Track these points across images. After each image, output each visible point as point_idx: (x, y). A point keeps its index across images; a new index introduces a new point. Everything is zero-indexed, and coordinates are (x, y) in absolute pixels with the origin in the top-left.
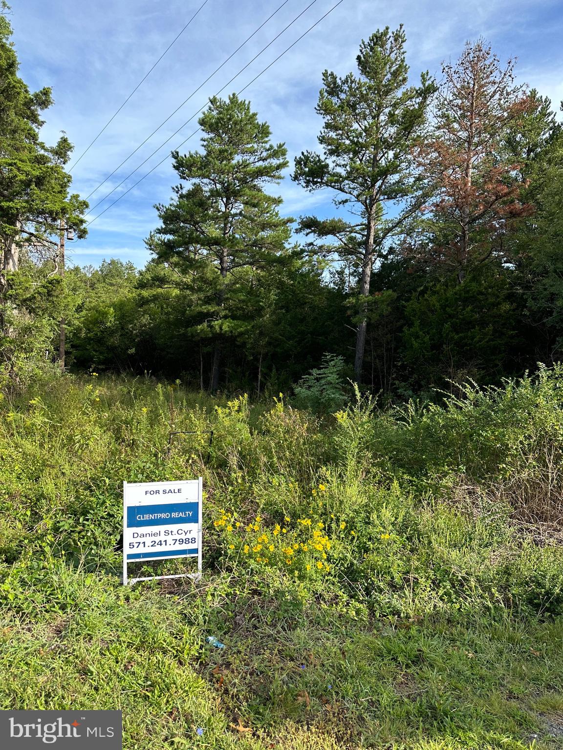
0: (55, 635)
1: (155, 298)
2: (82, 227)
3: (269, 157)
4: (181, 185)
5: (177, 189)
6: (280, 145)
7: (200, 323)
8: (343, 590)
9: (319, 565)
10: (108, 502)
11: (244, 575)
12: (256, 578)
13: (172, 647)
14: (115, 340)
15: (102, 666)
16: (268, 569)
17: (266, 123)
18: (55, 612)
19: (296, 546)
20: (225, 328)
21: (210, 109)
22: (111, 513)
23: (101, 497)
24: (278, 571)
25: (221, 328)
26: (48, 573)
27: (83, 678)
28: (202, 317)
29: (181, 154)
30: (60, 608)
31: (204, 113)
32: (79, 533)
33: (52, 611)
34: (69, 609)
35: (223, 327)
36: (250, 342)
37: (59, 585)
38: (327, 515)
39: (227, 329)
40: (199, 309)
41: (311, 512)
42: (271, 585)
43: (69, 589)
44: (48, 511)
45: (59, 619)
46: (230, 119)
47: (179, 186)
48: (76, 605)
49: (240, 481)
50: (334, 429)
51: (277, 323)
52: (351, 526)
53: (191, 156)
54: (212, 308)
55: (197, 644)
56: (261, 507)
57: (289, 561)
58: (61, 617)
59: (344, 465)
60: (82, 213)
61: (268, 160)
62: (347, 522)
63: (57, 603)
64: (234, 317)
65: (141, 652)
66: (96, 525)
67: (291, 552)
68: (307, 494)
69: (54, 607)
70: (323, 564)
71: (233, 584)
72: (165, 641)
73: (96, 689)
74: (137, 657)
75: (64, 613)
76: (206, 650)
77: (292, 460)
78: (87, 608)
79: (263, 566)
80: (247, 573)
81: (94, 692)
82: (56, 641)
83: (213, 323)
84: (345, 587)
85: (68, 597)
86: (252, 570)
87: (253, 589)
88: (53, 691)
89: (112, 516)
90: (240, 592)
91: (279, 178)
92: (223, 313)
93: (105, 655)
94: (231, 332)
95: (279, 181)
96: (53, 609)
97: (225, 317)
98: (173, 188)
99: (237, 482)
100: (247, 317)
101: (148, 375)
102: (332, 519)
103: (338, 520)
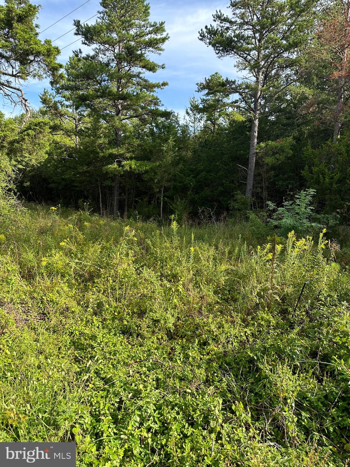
7: (112, 163)
17: (149, 4)
25: (130, 168)
28: (112, 158)
29: (83, 23)
35: (133, 166)
39: (135, 168)
40: (110, 151)
64: (137, 159)
91: (161, 50)
92: (129, 155)
94: (139, 170)
97: (131, 158)
98: (73, 52)
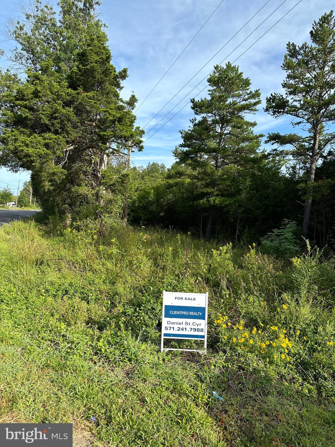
0: (126, 376)
1: (176, 184)
2: (141, 145)
3: (249, 98)
4: (195, 118)
5: (192, 121)
6: (257, 90)
7: (202, 199)
8: (298, 375)
9: (283, 356)
10: (152, 301)
11: (234, 356)
12: (242, 359)
13: (192, 394)
14: (153, 208)
15: (152, 399)
16: (249, 354)
17: (248, 78)
18: (126, 362)
19: (268, 343)
20: (217, 202)
21: (214, 72)
22: (154, 307)
23: (148, 297)
24: (255, 356)
25: (214, 202)
26: (121, 339)
27: (142, 404)
28: (203, 195)
29: (196, 100)
30: (128, 360)
31: (211, 75)
32: (136, 317)
33: (124, 361)
34: (133, 361)
35: (216, 201)
36: (232, 210)
37: (128, 347)
38: (287, 324)
39: (218, 202)
40: (202, 190)
41: (276, 321)
42: (251, 365)
43: (133, 350)
44: (119, 303)
45: (128, 367)
46: (226, 78)
47: (194, 119)
48: (137, 360)
49: (227, 296)
50: (291, 269)
51: (250, 199)
52: (303, 334)
53: (202, 101)
54: (209, 190)
55: (207, 395)
56: (243, 314)
57: (263, 351)
58: (129, 366)
59: (298, 293)
60: (141, 137)
61: (249, 100)
62: (301, 331)
63: (127, 357)
64: (222, 195)
65: (173, 394)
66: (145, 313)
67: (264, 346)
68: (273, 309)
69: (125, 359)
70: (285, 356)
71: (227, 361)
72: (187, 390)
73: (150, 412)
74: (171, 396)
75: (130, 364)
76: (212, 400)
77: (262, 286)
78: (142, 363)
79: (246, 352)
80: (236, 355)
81: (148, 414)
82: (127, 379)
83: (210, 199)
84: (299, 373)
85: (133, 355)
86: (239, 353)
87: (239, 366)
88: (127, 409)
89: (154, 309)
90: (231, 366)
91: (255, 110)
92: (216, 193)
93: (153, 392)
94: (221, 204)
95: (255, 112)
96: (124, 360)
97: (217, 195)
98: (190, 120)
99: (226, 297)
100: (231, 195)
101: (171, 228)
102: (291, 328)
103: (294, 328)
